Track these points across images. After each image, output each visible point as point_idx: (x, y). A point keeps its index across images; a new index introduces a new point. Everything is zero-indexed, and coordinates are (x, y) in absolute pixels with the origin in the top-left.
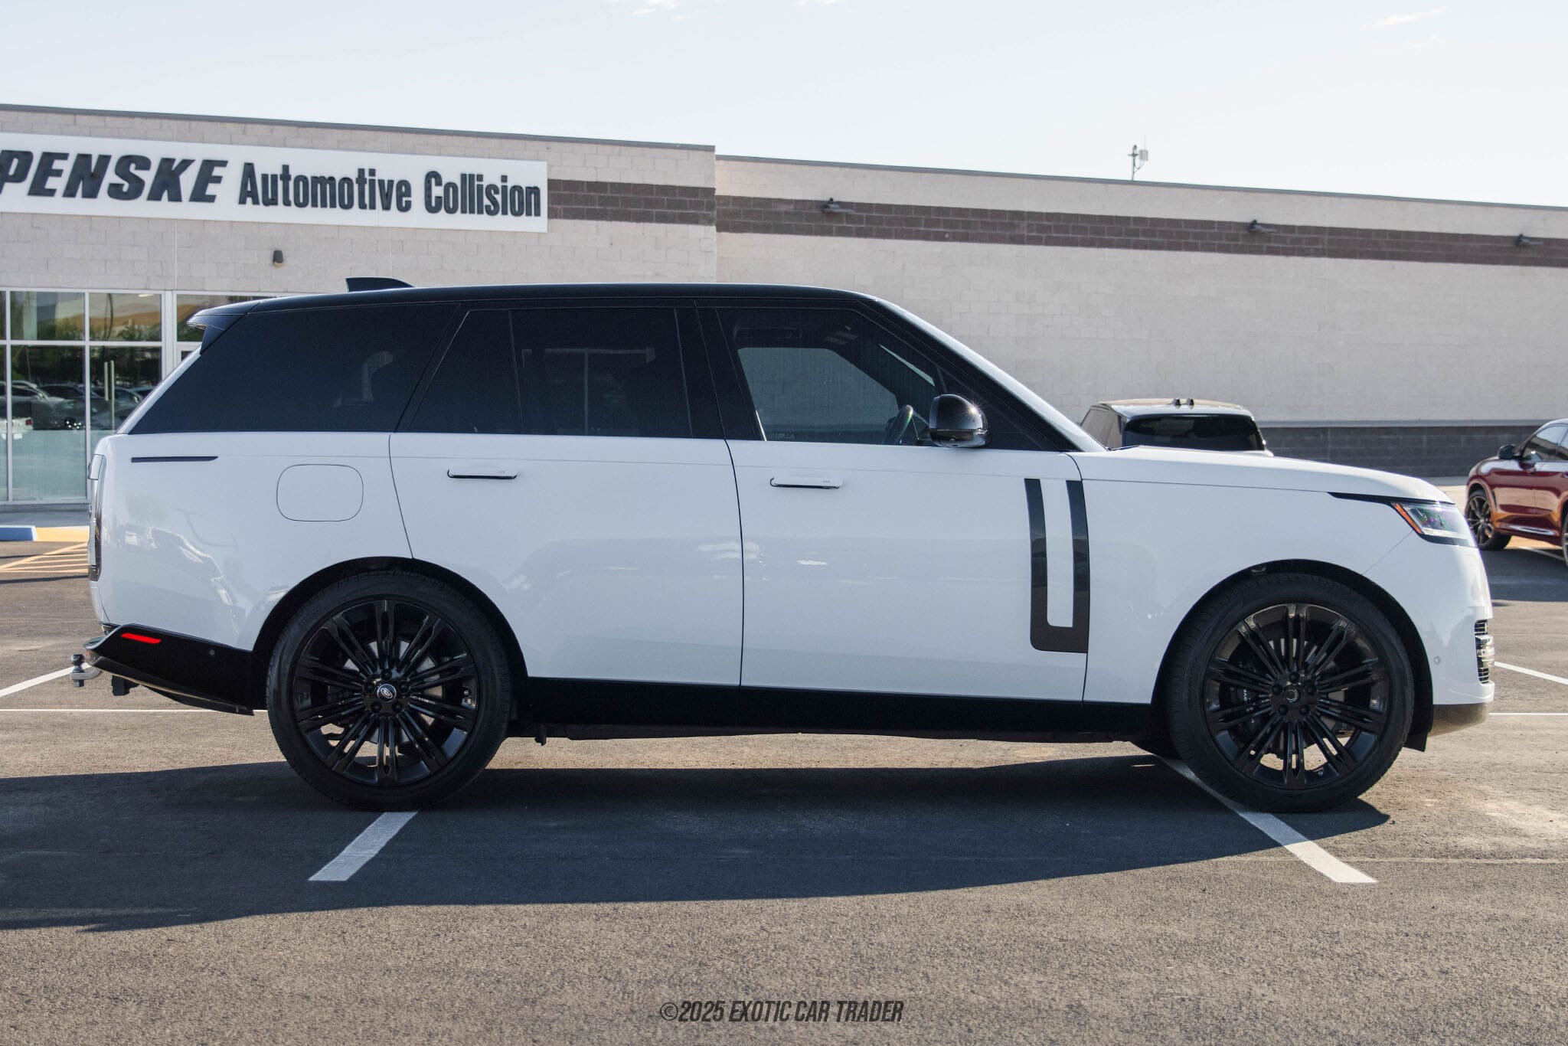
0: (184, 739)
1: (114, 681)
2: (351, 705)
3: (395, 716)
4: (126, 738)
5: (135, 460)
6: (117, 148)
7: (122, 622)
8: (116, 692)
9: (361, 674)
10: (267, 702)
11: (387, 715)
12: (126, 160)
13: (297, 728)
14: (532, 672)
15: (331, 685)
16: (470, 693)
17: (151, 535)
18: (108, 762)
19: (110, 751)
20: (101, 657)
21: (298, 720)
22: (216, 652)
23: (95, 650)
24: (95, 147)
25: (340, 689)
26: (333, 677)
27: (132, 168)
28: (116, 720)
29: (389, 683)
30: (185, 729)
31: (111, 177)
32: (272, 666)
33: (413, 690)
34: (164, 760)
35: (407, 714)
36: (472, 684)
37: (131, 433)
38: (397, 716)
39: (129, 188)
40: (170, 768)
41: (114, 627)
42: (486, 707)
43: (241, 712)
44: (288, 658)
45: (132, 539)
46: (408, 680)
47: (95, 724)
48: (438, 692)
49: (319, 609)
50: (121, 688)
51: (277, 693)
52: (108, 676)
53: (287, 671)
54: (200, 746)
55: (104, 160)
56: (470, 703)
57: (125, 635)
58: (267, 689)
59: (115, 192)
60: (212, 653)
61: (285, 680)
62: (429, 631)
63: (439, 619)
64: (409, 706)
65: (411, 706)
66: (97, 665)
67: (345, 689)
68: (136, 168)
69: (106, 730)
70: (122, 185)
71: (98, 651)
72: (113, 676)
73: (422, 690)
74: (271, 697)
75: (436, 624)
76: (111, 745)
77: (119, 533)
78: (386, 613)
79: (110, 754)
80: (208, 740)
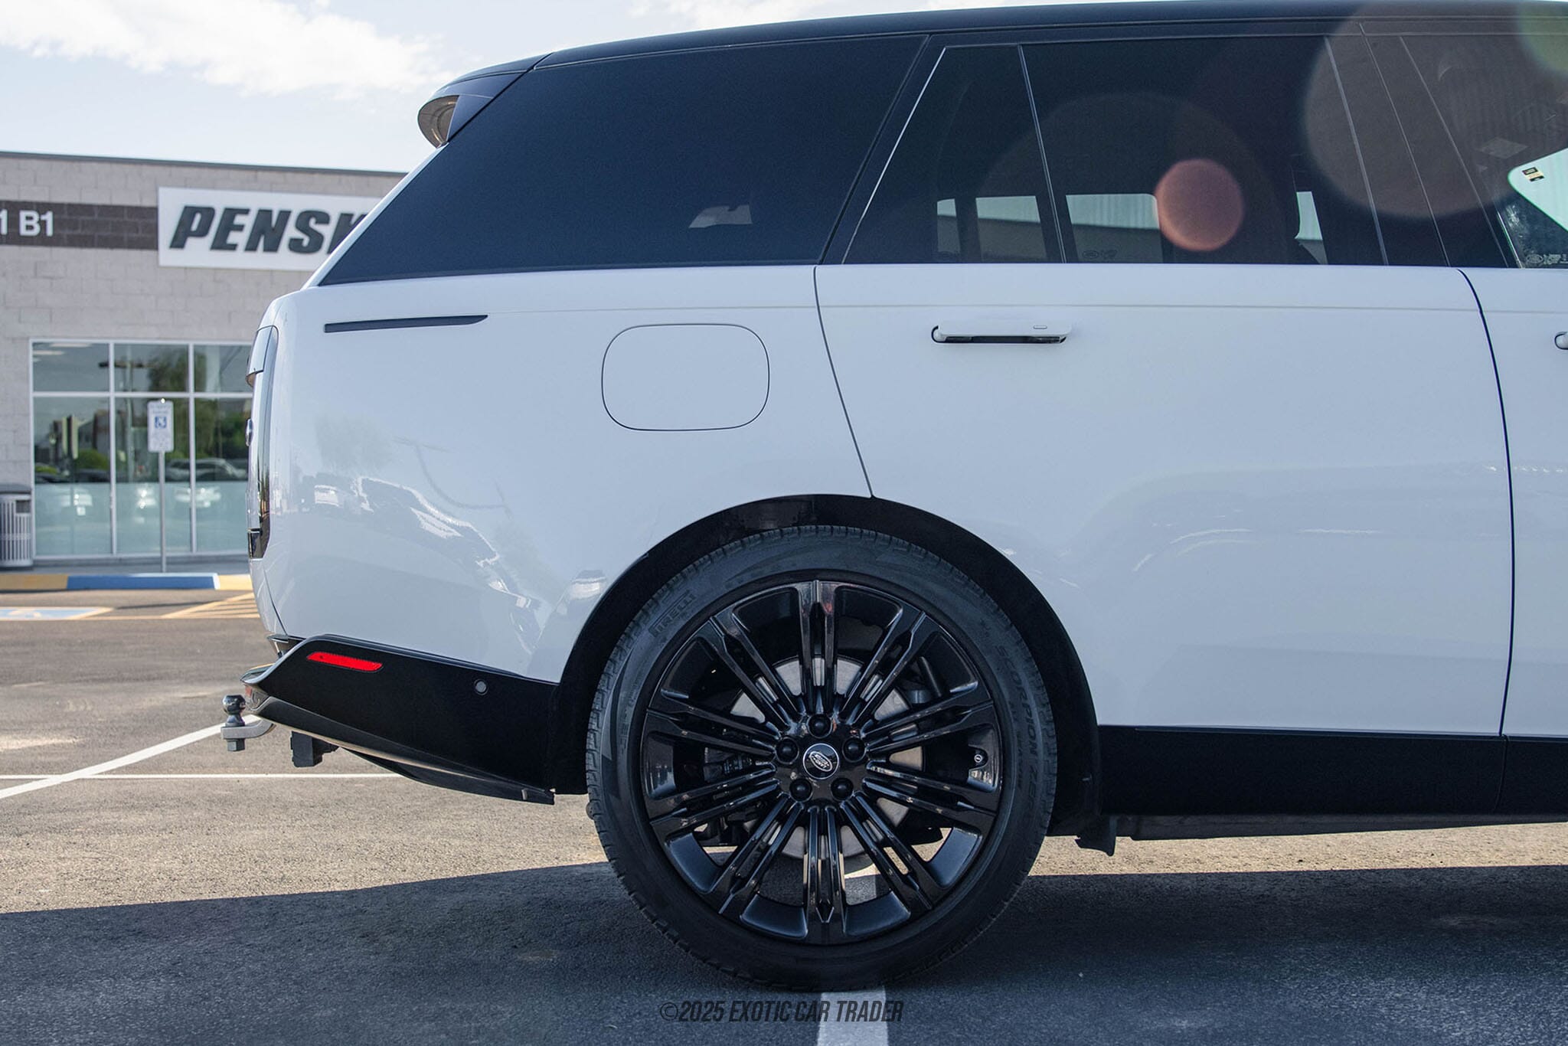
0: (401, 823)
1: (296, 741)
2: (751, 786)
3: (837, 806)
4: (315, 822)
5: (330, 328)
6: (297, 203)
7: (308, 634)
8: (299, 761)
9: (770, 724)
10: (588, 782)
11: (821, 803)
12: (305, 216)
13: (649, 830)
14: (1104, 716)
15: (712, 746)
16: (986, 759)
17: (360, 489)
18: (289, 871)
19: (291, 846)
20: (271, 699)
21: (650, 817)
22: (488, 683)
23: (260, 685)
24: (276, 202)
25: (727, 756)
26: (715, 730)
27: (312, 223)
28: (300, 791)
29: (825, 741)
30: (400, 806)
31: (291, 232)
32: (597, 712)
33: (872, 755)
34: (376, 864)
35: (860, 799)
36: (989, 743)
37: (323, 283)
38: (842, 806)
39: (309, 243)
40: (388, 883)
41: (292, 641)
42: (1019, 785)
43: (532, 798)
44: (630, 697)
45: (329, 496)
46: (863, 735)
47: (270, 798)
48: (913, 757)
49: (688, 599)
50: (308, 754)
51: (610, 765)
52: (285, 732)
53: (628, 721)
54: (429, 837)
55: (285, 215)
56: (985, 778)
57: (315, 657)
58: (588, 755)
59: (296, 246)
60: (481, 687)
61: (625, 739)
62: (902, 640)
63: (924, 616)
64: (865, 787)
65: (869, 785)
66: (261, 714)
67: (736, 754)
68: (317, 223)
69: (286, 808)
70: (302, 240)
71: (265, 686)
72: (293, 732)
73: (888, 754)
74: (599, 773)
75: (917, 626)
76: (292, 836)
77: (303, 489)
78: (819, 604)
79: (290, 853)
80: (435, 825)
